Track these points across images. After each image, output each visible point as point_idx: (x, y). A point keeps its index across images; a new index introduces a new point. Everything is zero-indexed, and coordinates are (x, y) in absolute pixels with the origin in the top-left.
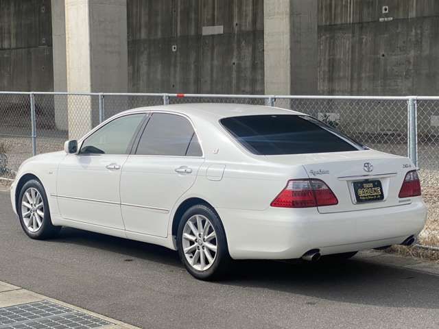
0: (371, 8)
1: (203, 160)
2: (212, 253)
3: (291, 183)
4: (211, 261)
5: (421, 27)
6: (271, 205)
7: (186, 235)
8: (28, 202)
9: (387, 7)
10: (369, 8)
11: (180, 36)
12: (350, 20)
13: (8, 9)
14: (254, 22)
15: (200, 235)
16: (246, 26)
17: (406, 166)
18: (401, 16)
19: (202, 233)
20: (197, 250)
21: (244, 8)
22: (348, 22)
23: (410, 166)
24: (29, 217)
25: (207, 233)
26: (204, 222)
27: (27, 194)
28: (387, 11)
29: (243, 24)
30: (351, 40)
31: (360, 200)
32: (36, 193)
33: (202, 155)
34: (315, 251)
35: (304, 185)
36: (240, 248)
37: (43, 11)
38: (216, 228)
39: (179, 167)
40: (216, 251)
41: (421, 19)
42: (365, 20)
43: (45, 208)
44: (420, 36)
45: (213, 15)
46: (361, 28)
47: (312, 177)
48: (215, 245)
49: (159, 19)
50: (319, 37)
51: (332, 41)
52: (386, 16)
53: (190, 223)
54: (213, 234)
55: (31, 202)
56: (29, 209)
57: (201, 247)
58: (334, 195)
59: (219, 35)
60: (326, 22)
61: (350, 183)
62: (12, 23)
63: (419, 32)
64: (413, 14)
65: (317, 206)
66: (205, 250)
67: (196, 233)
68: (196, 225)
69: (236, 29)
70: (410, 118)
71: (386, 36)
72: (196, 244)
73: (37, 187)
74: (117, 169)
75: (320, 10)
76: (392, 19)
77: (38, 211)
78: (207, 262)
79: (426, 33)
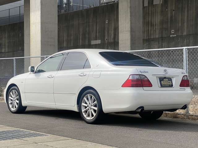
0: (166, 31)
1: (91, 70)
2: (95, 111)
3: (131, 76)
4: (95, 115)
5: (189, 39)
6: (122, 87)
7: (83, 104)
8: (12, 97)
9: (174, 31)
10: (165, 31)
11: (81, 45)
12: (157, 36)
13: (5, 35)
14: (114, 38)
15: (89, 103)
16: (111, 39)
17: (183, 73)
18: (180, 34)
19: (90, 103)
20: (88, 111)
21: (110, 32)
22: (156, 37)
23: (185, 73)
24: (12, 104)
25: (93, 102)
26: (91, 97)
27: (11, 93)
28: (174, 32)
29: (110, 39)
30: (158, 45)
31: (162, 86)
32: (15, 93)
33: (91, 68)
34: (142, 108)
35: (136, 77)
36: (107, 107)
37: (20, 36)
38: (97, 99)
39: (80, 73)
40: (97, 110)
41: (188, 35)
42: (164, 36)
43: (20, 99)
44: (188, 43)
45: (96, 35)
46: (162, 40)
47: (141, 74)
48: (97, 107)
49: (72, 37)
50: (143, 44)
51: (149, 46)
52: (173, 34)
53: (85, 99)
54: (96, 102)
55: (13, 97)
56: (12, 100)
57: (90, 109)
58: (150, 82)
59: (99, 44)
60: (146, 37)
61: (157, 78)
62: (6, 41)
63: (188, 41)
64: (185, 33)
65: (143, 87)
66: (92, 110)
67: (88, 103)
68: (88, 99)
69: (106, 41)
70: (184, 56)
71: (173, 43)
72: (88, 108)
73: (16, 90)
74: (52, 77)
75: (144, 32)
76: (176, 35)
77: (16, 101)
78: (93, 115)
79: (191, 41)
